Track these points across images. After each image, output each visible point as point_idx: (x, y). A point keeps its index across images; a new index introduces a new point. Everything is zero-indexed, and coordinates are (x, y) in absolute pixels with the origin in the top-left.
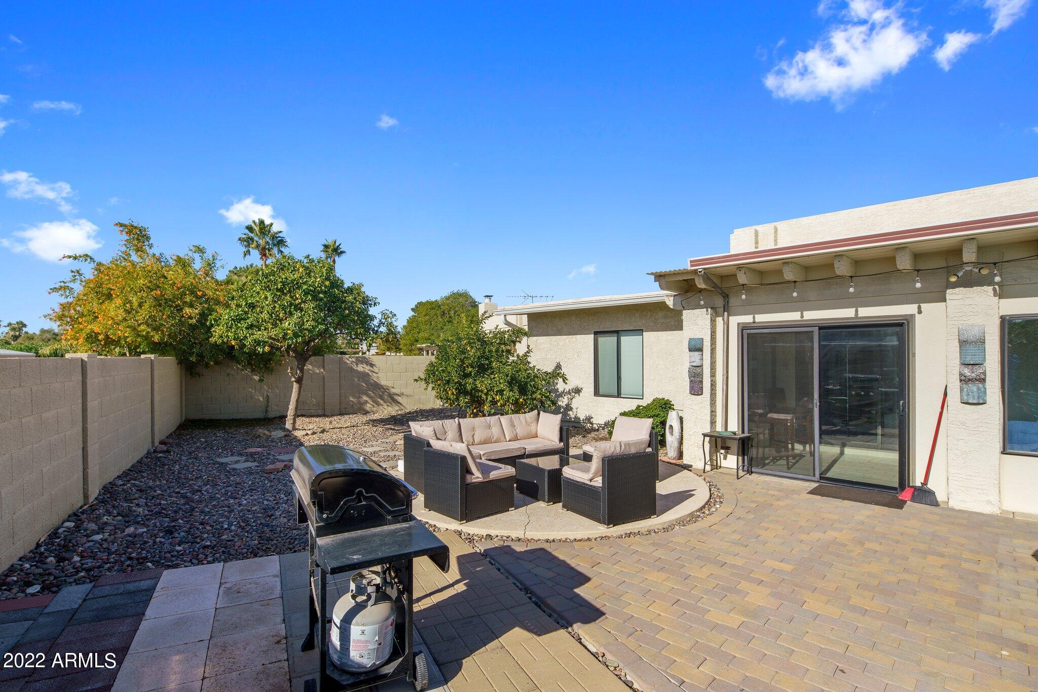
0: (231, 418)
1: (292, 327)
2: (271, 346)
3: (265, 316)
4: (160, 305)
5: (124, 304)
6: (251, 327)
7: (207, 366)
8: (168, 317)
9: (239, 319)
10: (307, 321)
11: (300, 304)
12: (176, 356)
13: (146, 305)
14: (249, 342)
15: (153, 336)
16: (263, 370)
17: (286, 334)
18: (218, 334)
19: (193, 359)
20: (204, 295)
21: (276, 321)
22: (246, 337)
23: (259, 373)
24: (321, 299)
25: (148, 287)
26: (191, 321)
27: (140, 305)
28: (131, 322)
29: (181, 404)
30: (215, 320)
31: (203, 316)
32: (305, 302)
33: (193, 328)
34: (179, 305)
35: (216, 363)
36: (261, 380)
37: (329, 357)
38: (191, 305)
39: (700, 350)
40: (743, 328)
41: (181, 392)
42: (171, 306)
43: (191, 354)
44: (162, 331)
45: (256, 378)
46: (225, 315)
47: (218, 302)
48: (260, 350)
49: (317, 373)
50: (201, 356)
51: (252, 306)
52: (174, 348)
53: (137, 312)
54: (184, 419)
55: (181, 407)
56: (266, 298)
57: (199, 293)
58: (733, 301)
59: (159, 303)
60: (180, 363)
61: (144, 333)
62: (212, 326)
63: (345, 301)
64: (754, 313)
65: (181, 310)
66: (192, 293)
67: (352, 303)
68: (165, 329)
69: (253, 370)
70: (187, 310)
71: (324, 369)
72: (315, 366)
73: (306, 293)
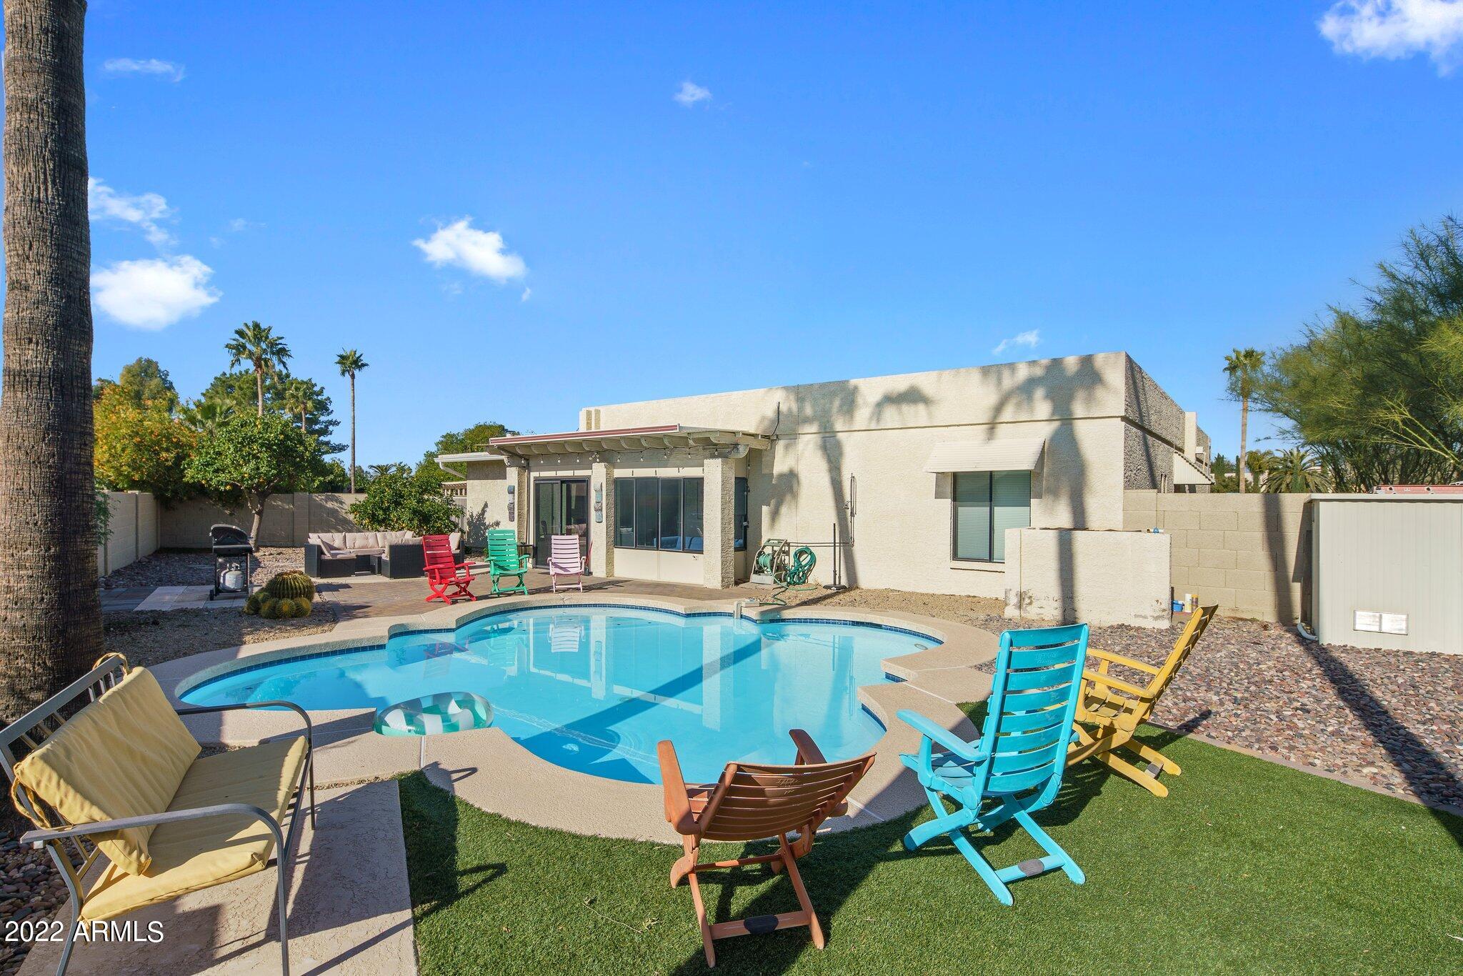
0: (203, 547)
1: (249, 471)
2: (232, 485)
3: (228, 461)
4: (140, 450)
5: (110, 450)
6: (216, 471)
7: (181, 500)
8: (147, 459)
9: (208, 464)
10: (262, 467)
11: (257, 453)
12: (153, 492)
13: (128, 451)
14: (213, 483)
15: (133, 475)
16: (234, 505)
17: (243, 477)
18: (190, 475)
19: (169, 495)
20: (179, 441)
21: (237, 466)
22: (211, 479)
23: (230, 508)
24: (275, 450)
25: (130, 436)
26: (167, 464)
27: (123, 450)
28: (115, 463)
29: (157, 533)
30: (188, 464)
31: (179, 459)
32: (261, 452)
33: (169, 468)
34: (156, 450)
35: (190, 499)
36: (231, 514)
37: (298, 495)
38: (167, 450)
39: (513, 493)
40: (536, 479)
41: (157, 522)
42: (150, 451)
43: (167, 490)
44: (142, 473)
45: (228, 512)
46: (197, 460)
47: (191, 447)
48: (222, 488)
49: (286, 509)
50: (175, 492)
51: (219, 454)
52: (151, 485)
53: (120, 456)
54: (159, 546)
55: (157, 536)
56: (229, 448)
57: (175, 440)
58: (532, 463)
59: (139, 447)
60: (156, 498)
61: (126, 473)
62: (185, 469)
63: (297, 451)
64: (539, 471)
65: (158, 454)
66: (168, 439)
67: (303, 452)
68: (144, 470)
69: (223, 506)
70: (164, 454)
71: (293, 505)
72: (284, 502)
73: (262, 445)
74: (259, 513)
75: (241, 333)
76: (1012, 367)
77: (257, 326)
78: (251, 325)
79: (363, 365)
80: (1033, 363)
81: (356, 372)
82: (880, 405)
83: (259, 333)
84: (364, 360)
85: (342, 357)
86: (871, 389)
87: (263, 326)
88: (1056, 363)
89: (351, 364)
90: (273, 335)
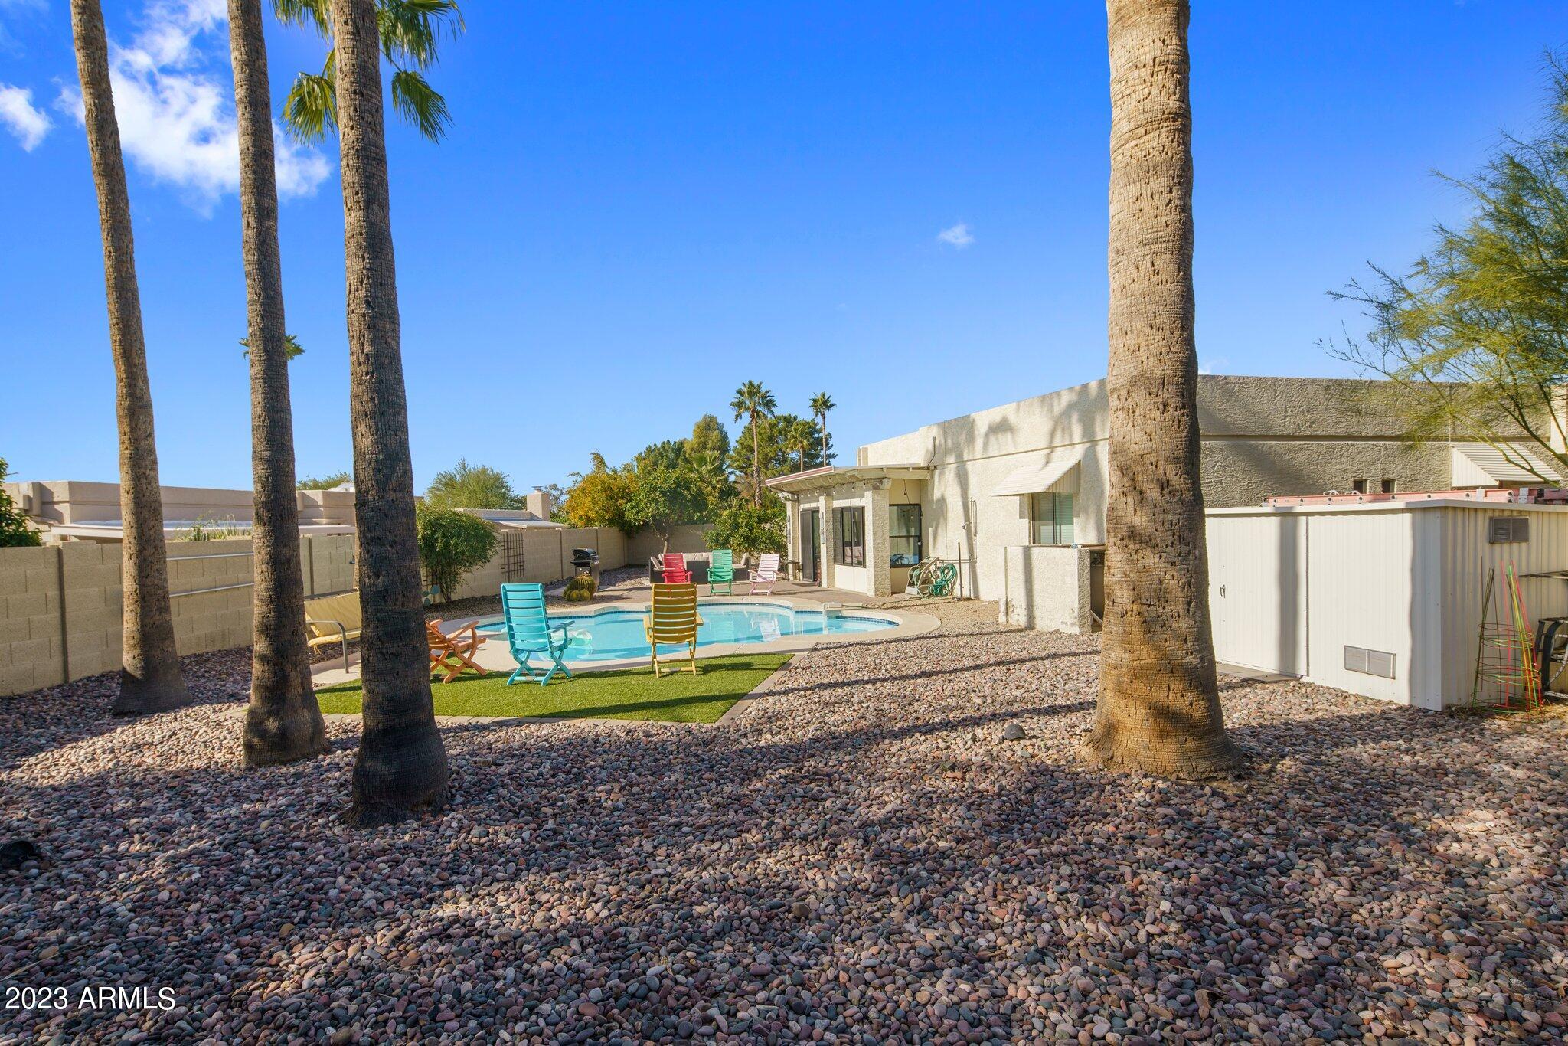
12: (618, 527)
14: (635, 521)
22: (634, 518)
29: (624, 554)
40: (801, 510)
41: (623, 547)
46: (628, 505)
54: (626, 564)
55: (624, 557)
74: (667, 540)
75: (739, 392)
76: (1058, 394)
77: (752, 384)
78: (747, 383)
79: (832, 405)
80: (1071, 389)
81: (827, 412)
82: (987, 435)
83: (753, 390)
84: (833, 400)
85: (815, 401)
86: (983, 420)
87: (756, 383)
88: (1085, 387)
89: (823, 404)
90: (763, 390)
